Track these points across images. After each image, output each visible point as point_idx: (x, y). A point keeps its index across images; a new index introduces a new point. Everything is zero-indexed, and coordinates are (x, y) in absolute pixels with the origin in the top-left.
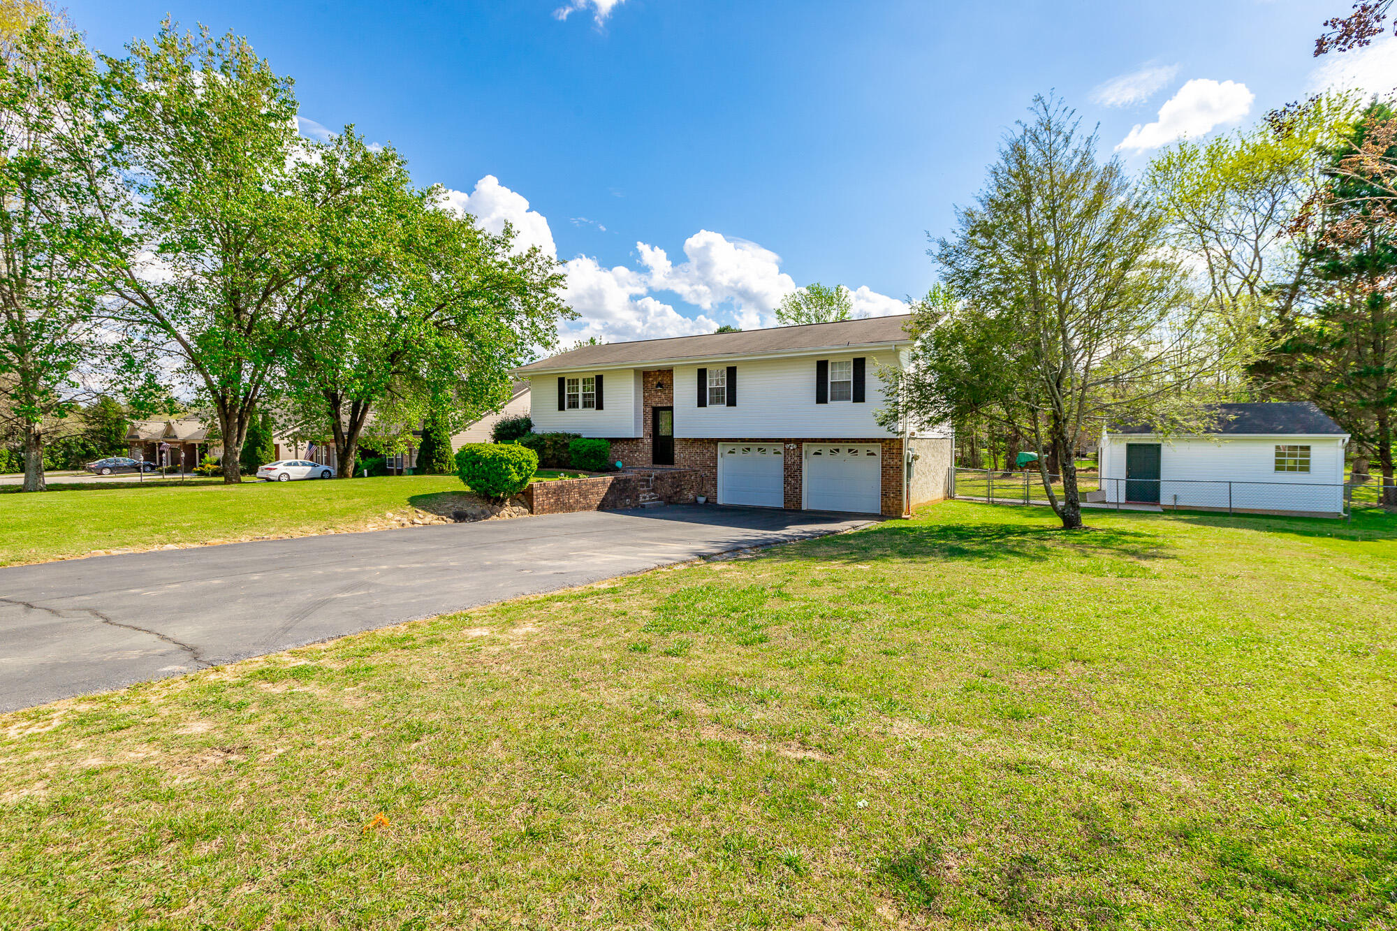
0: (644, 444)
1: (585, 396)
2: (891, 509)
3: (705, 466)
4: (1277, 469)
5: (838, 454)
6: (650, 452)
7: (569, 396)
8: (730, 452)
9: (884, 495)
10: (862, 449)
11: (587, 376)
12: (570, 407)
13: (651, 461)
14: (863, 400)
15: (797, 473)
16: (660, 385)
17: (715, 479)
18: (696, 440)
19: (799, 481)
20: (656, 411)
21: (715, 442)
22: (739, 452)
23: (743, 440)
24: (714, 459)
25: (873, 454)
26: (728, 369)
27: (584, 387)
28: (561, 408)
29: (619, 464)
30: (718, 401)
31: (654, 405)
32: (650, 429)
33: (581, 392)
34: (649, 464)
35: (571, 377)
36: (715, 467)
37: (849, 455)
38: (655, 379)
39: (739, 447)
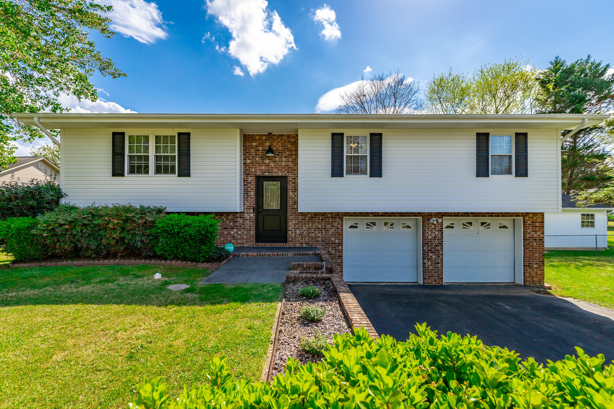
0: (245, 220)
1: (158, 158)
2: (535, 279)
3: (327, 243)
4: (583, 226)
5: (471, 228)
6: (253, 228)
7: (131, 157)
8: (352, 227)
9: (527, 266)
10: (495, 222)
11: (163, 132)
12: (132, 171)
13: (253, 239)
14: (526, 175)
15: (439, 248)
16: (270, 150)
17: (341, 257)
18: (316, 214)
19: (440, 255)
20: (260, 180)
21: (339, 216)
22: (362, 228)
23: (367, 214)
24: (340, 235)
25: (505, 227)
26: (372, 135)
27: (157, 149)
28: (117, 172)
29: (230, 247)
30: (356, 171)
31: (259, 173)
32: (252, 201)
33: (152, 153)
34: (252, 243)
35: (135, 132)
36: (341, 244)
37: (482, 228)
38: (261, 144)
39: (362, 222)
